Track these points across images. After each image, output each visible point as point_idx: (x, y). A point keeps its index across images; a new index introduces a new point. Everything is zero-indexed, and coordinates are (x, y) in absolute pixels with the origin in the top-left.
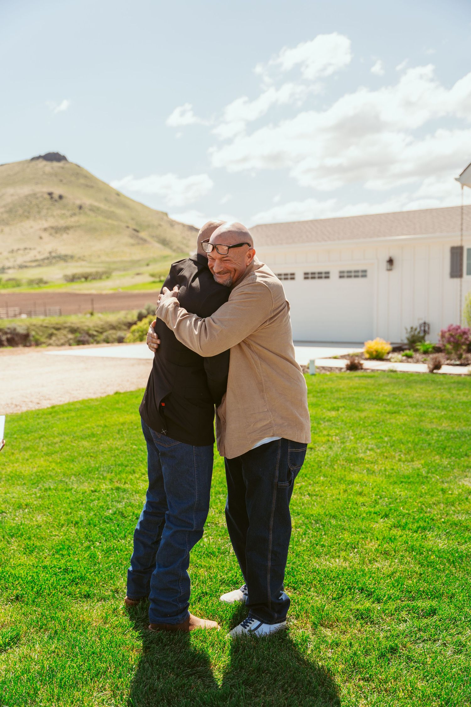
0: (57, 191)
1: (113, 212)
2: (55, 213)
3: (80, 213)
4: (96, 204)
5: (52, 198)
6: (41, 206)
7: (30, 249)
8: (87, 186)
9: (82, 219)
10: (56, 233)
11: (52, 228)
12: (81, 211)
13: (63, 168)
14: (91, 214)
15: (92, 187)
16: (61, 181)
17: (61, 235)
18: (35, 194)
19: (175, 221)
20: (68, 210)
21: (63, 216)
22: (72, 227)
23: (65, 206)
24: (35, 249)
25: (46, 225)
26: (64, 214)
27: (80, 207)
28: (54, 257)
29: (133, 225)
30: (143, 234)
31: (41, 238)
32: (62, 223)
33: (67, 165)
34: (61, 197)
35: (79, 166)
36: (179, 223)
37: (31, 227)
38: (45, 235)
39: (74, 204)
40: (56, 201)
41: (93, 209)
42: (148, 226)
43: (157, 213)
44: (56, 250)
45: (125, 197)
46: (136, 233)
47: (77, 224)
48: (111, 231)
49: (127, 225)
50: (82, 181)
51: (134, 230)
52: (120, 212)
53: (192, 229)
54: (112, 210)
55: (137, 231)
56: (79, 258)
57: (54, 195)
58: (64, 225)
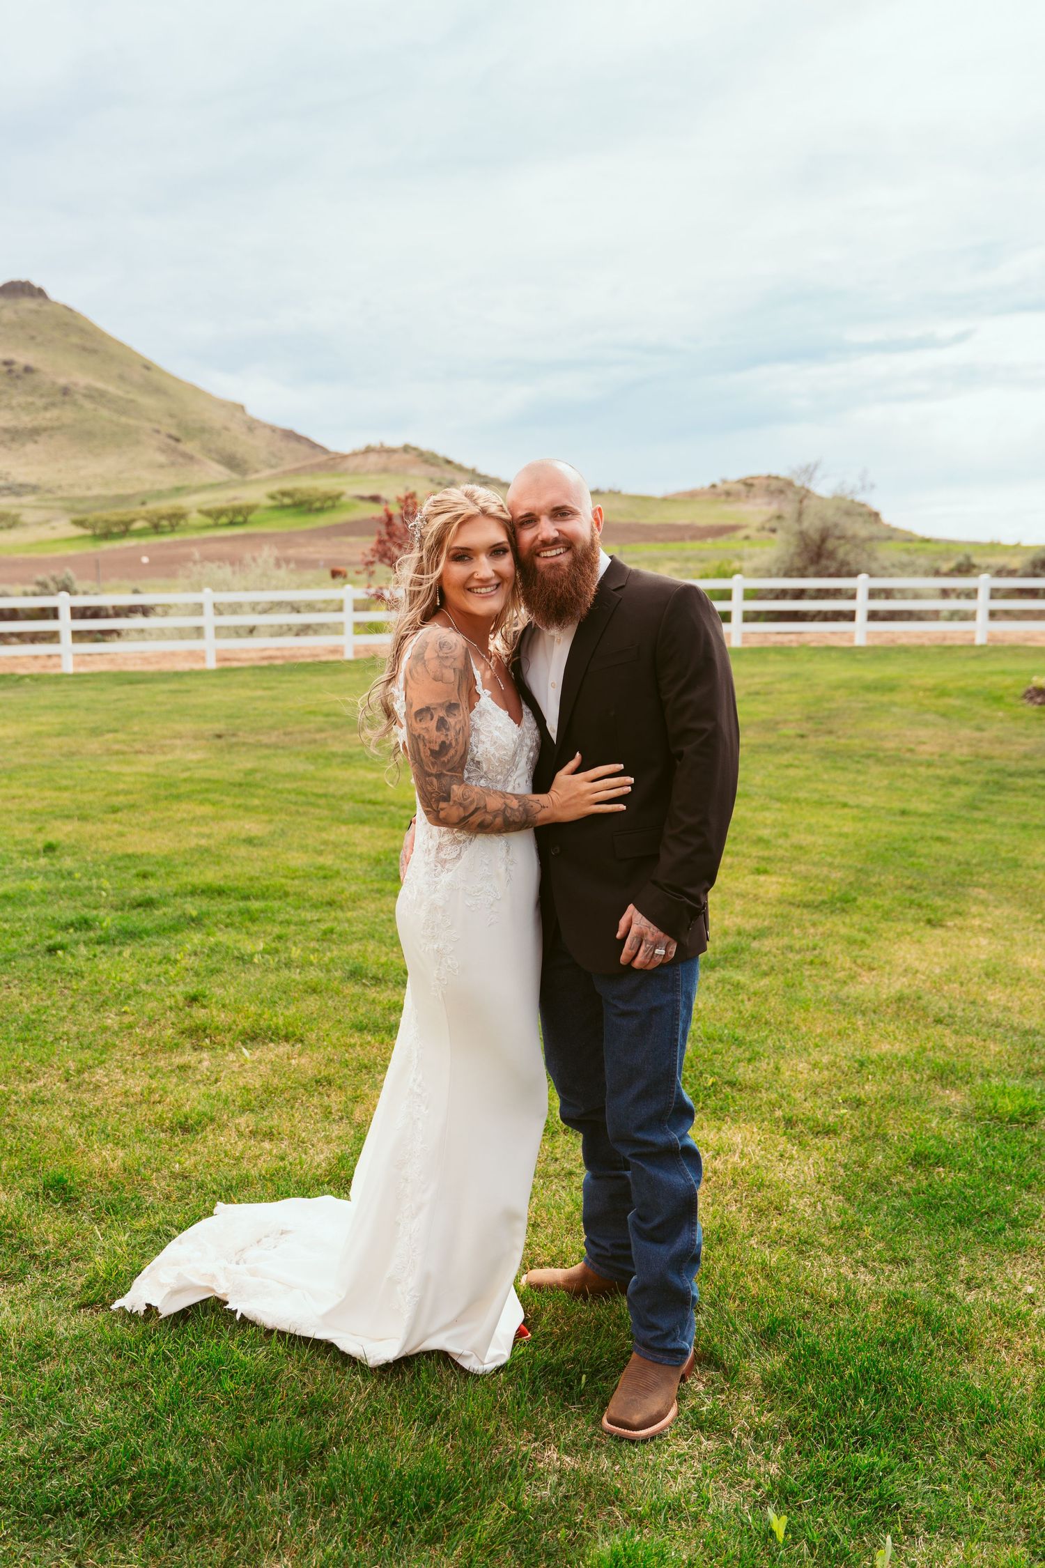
0: (23, 357)
1: (132, 401)
2: (14, 402)
3: (64, 403)
4: (100, 385)
5: (10, 371)
8: (84, 349)
9: (67, 415)
10: (13, 440)
12: (67, 398)
13: (37, 312)
14: (88, 405)
15: (94, 351)
16: (33, 338)
17: (23, 445)
19: (258, 421)
20: (42, 396)
21: (28, 407)
22: (45, 429)
23: (34, 390)
26: (32, 404)
27: (66, 391)
29: (169, 427)
30: (189, 447)
32: (26, 420)
33: (46, 308)
34: (28, 370)
35: (70, 310)
36: (265, 426)
39: (54, 383)
40: (18, 377)
41: (95, 396)
42: (203, 430)
43: (223, 404)
44: (8, 473)
45: (162, 373)
46: (172, 443)
47: (56, 424)
48: (122, 438)
49: (156, 426)
50: (74, 339)
51: (170, 436)
52: (148, 402)
53: (290, 435)
54: (131, 396)
55: (177, 440)
56: (49, 491)
57: (15, 367)
58: (30, 426)
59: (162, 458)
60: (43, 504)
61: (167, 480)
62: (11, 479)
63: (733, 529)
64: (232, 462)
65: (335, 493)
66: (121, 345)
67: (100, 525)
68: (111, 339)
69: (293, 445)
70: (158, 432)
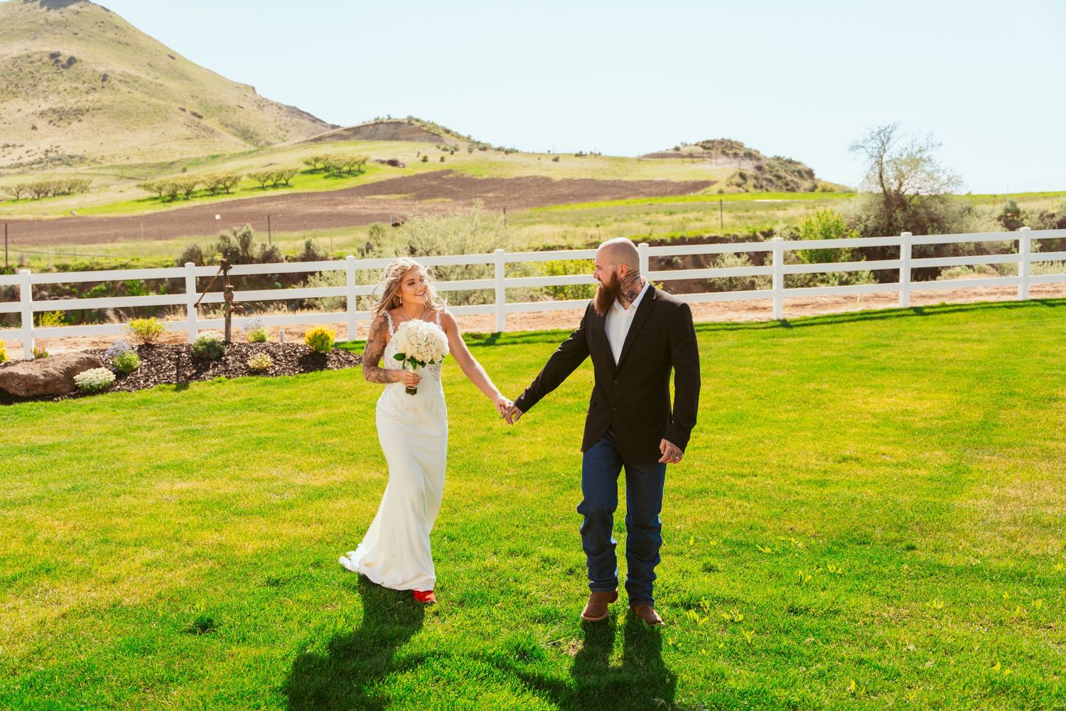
0: (67, 50)
1: (160, 85)
2: (61, 88)
3: (103, 87)
4: (133, 72)
5: (57, 61)
6: (38, 75)
7: (14, 146)
8: (119, 43)
9: (105, 97)
10: (61, 119)
11: (54, 111)
12: (105, 84)
14: (124, 88)
15: (127, 44)
16: (75, 34)
17: (70, 123)
18: (29, 57)
19: (267, 100)
20: (84, 82)
21: (72, 92)
22: (88, 111)
23: (77, 78)
24: (21, 146)
25: (45, 107)
26: (76, 88)
27: (105, 78)
28: (52, 160)
29: (193, 106)
30: (208, 122)
31: (34, 128)
32: (71, 102)
33: (85, 9)
34: (72, 61)
35: (107, 10)
36: (272, 104)
37: (20, 110)
38: (42, 124)
39: (94, 71)
40: (63, 67)
41: (127, 80)
42: (220, 108)
43: (238, 86)
44: (57, 148)
45: (185, 60)
46: (197, 120)
47: (99, 105)
48: (154, 116)
49: (183, 107)
50: (111, 35)
51: (194, 114)
52: (173, 85)
53: (294, 112)
54: (159, 81)
55: (200, 117)
56: (93, 161)
57: (60, 58)
58: (75, 107)
59: (188, 133)
60: (97, 172)
61: (195, 150)
62: (60, 152)
63: (706, 184)
64: (246, 134)
65: (362, 158)
66: (150, 38)
67: (167, 187)
68: (140, 33)
69: (297, 119)
70: (184, 110)
